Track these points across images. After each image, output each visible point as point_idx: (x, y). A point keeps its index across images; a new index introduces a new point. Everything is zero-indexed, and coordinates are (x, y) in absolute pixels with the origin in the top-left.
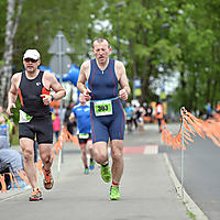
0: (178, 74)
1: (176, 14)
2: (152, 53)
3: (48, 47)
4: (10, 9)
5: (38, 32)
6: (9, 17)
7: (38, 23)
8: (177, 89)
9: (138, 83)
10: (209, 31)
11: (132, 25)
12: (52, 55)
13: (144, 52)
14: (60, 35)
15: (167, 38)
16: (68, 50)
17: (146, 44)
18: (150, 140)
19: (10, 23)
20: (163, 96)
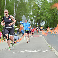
0: (45, 22)
1: (44, 11)
2: (40, 18)
3: (22, 18)
4: (14, 11)
5: (19, 15)
6: (14, 13)
7: (19, 13)
8: (45, 25)
9: (38, 24)
10: (50, 14)
11: (36, 13)
12: (22, 19)
13: (39, 18)
14: (24, 15)
15: (43, 15)
16: (25, 18)
17: (39, 17)
18: (40, 34)
19: (14, 14)
20: (42, 26)
